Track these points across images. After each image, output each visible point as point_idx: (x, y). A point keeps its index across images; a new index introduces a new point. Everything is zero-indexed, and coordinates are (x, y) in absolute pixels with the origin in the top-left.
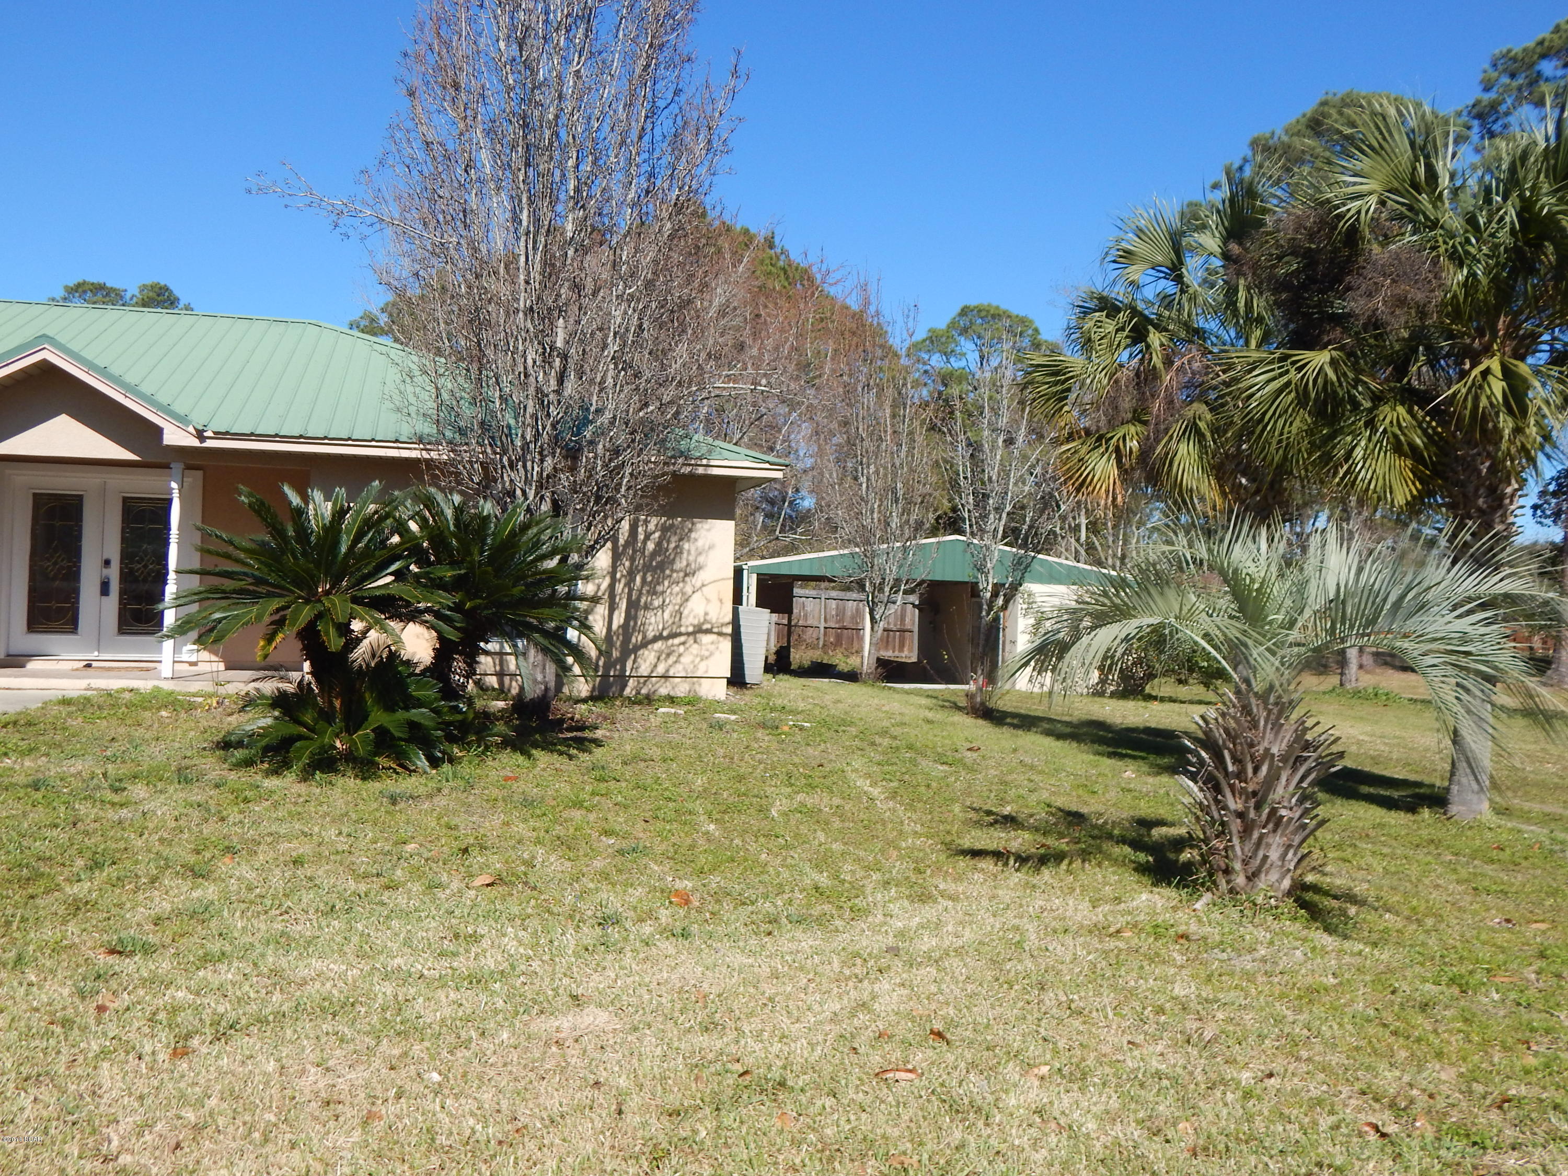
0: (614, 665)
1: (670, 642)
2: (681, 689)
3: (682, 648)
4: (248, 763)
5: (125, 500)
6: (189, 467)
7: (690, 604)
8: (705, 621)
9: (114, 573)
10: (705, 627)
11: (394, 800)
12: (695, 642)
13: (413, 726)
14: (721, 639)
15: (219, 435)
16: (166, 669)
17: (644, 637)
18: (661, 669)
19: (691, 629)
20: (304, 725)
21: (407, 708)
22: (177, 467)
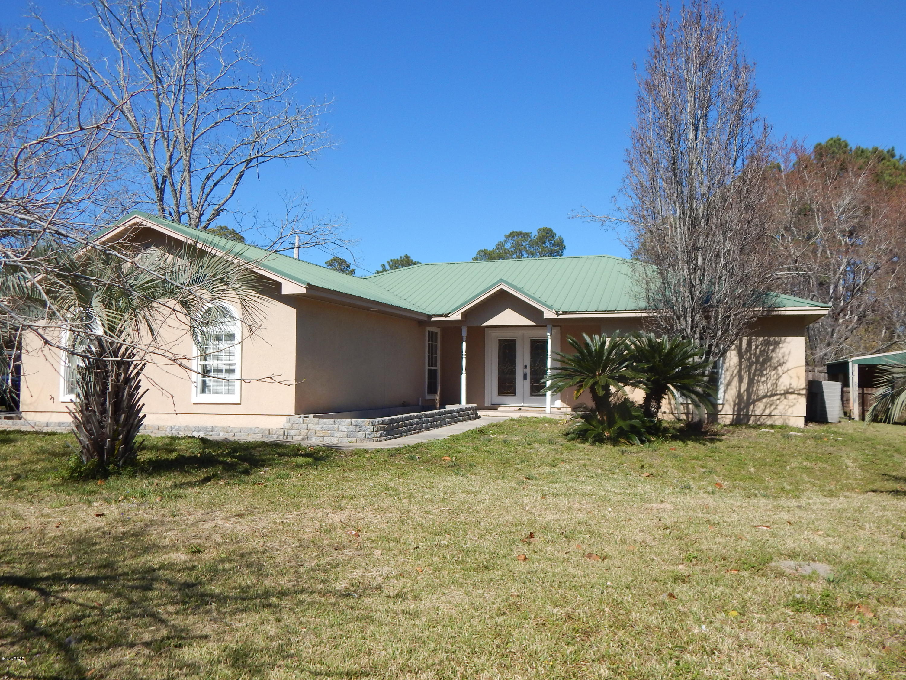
0: (743, 410)
1: (772, 398)
2: (779, 422)
3: (778, 402)
4: (573, 439)
5: (531, 340)
6: (554, 326)
7: (781, 380)
8: (790, 388)
9: (528, 371)
10: (790, 391)
11: (623, 452)
12: (785, 398)
13: (633, 427)
14: (800, 397)
15: (565, 313)
16: (548, 410)
17: (757, 396)
18: (767, 412)
19: (782, 392)
20: (593, 426)
21: (631, 419)
22: (549, 327)
